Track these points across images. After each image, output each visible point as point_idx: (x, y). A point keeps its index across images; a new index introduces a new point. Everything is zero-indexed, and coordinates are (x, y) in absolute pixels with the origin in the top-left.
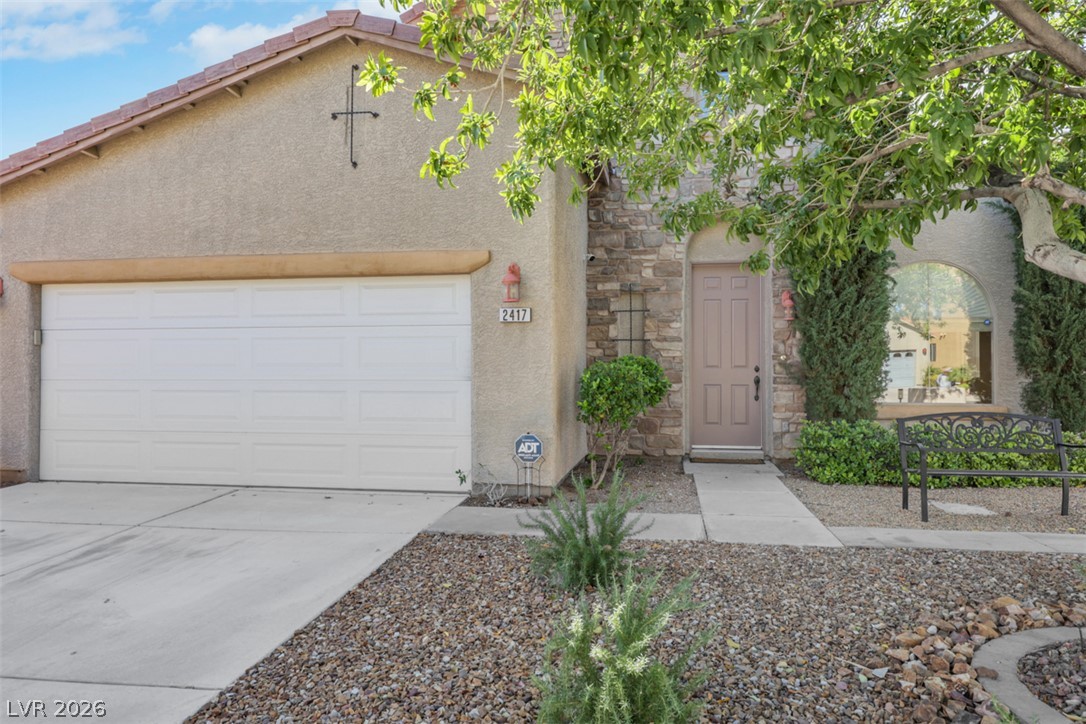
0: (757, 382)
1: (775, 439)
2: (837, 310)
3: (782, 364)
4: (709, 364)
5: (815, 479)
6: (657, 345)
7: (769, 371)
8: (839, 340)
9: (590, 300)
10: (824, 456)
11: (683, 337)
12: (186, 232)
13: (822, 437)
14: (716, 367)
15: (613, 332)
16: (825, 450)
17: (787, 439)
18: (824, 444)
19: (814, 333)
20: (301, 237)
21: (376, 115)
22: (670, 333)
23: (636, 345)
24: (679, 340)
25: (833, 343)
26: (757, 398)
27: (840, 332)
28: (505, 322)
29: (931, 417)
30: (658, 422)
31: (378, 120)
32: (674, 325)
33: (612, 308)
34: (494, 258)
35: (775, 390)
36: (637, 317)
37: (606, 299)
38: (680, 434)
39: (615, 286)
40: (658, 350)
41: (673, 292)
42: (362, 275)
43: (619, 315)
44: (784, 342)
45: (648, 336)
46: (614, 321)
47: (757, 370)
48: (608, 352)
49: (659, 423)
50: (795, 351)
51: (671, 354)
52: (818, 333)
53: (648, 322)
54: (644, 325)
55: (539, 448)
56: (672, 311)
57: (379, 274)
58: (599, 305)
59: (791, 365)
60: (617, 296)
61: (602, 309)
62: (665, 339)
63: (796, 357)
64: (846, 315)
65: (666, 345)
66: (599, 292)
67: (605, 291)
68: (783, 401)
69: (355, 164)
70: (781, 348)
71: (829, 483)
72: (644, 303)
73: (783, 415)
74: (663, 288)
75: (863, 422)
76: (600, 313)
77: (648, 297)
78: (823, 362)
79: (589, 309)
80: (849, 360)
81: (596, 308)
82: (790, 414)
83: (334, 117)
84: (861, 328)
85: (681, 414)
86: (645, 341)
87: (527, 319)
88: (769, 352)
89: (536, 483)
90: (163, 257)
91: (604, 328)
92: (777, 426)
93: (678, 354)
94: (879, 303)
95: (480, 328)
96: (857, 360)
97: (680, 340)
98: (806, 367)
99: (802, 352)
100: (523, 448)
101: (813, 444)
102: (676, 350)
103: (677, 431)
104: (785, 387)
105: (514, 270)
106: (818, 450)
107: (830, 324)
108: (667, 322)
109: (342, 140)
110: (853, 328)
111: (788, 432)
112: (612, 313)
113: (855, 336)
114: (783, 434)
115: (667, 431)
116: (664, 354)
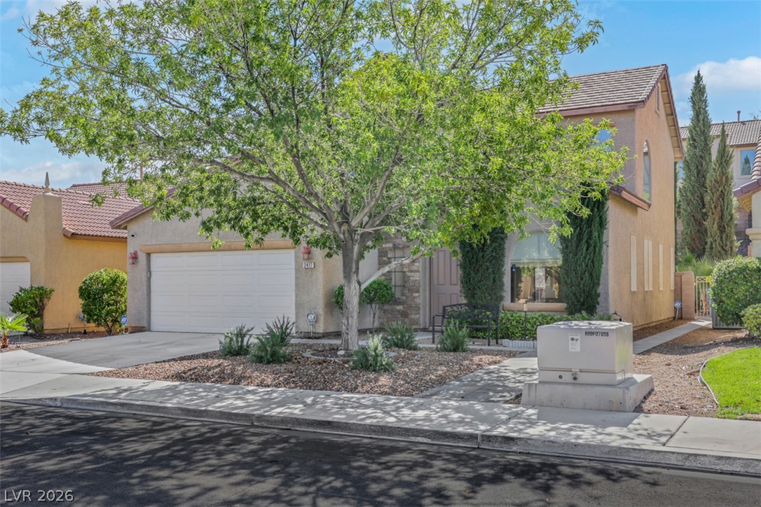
4: (440, 283)
6: (409, 274)
9: (379, 253)
11: (420, 270)
14: (443, 285)
22: (414, 268)
24: (418, 271)
28: (306, 268)
30: (409, 312)
32: (416, 264)
33: (389, 256)
37: (387, 252)
38: (419, 318)
39: (390, 245)
40: (409, 277)
42: (259, 249)
48: (387, 278)
51: (415, 279)
55: (314, 317)
58: (383, 254)
60: (391, 250)
61: (384, 257)
62: (412, 271)
65: (412, 274)
66: (383, 248)
67: (386, 248)
76: (384, 259)
79: (379, 256)
81: (382, 256)
85: (419, 309)
86: (404, 272)
87: (313, 267)
89: (314, 331)
93: (418, 279)
95: (297, 270)
100: (309, 317)
102: (416, 277)
103: (417, 316)
105: (306, 248)
108: (413, 263)
112: (388, 258)
115: (413, 316)
116: (412, 278)
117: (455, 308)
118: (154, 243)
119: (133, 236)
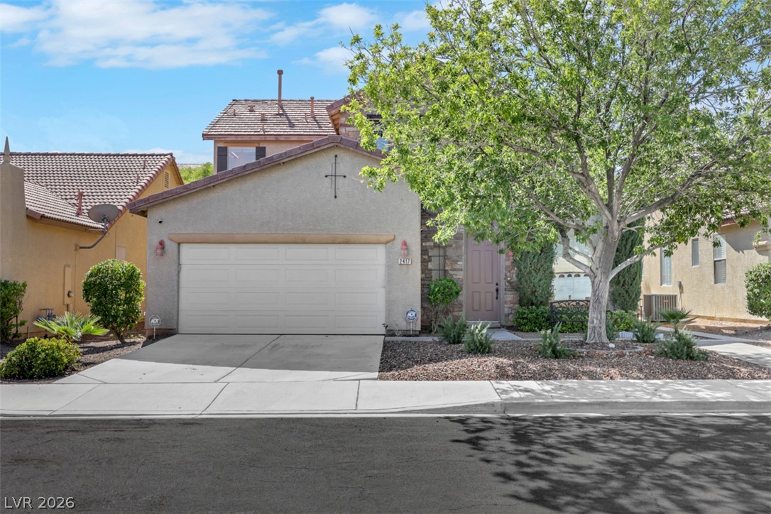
0: (497, 290)
1: (506, 317)
2: (532, 258)
3: (509, 282)
4: (475, 281)
5: (522, 331)
6: (451, 272)
7: (503, 285)
8: (533, 271)
9: (422, 251)
10: (526, 321)
12: (257, 223)
13: (525, 313)
14: (478, 283)
15: (430, 266)
16: (526, 318)
17: (511, 316)
18: (525, 316)
19: (522, 268)
20: (312, 227)
21: (345, 177)
22: (458, 267)
23: (442, 272)
25: (530, 273)
26: (497, 298)
27: (533, 267)
28: (401, 264)
29: (562, 302)
31: (346, 179)
32: (459, 263)
33: (430, 254)
34: (396, 237)
35: (506, 294)
36: (442, 258)
37: (427, 250)
39: (430, 244)
40: (451, 275)
41: (459, 247)
42: (340, 243)
43: (432, 258)
44: (509, 272)
45: (447, 268)
46: (430, 261)
47: (497, 284)
48: (428, 276)
49: (452, 310)
50: (514, 277)
51: (458, 277)
52: (524, 268)
53: (447, 261)
54: (445, 263)
55: (416, 315)
56: (458, 256)
57: (347, 243)
59: (512, 282)
60: (432, 249)
61: (426, 255)
62: (455, 270)
63: (515, 279)
64: (535, 260)
65: (455, 272)
66: (425, 247)
67: (427, 246)
68: (509, 299)
69: (336, 197)
70: (508, 274)
71: (527, 332)
72: (445, 252)
73: (509, 306)
74: (454, 245)
75: (542, 307)
76: (426, 257)
77: (447, 249)
78: (526, 281)
80: (537, 280)
81: (424, 254)
82: (512, 305)
83: (326, 176)
84: (542, 266)
85: (462, 306)
86: (445, 271)
87: (410, 263)
88: (503, 276)
89: (414, 329)
90: (246, 234)
91: (426, 264)
92: (506, 311)
93: (461, 277)
94: (549, 255)
95: (389, 267)
96: (540, 280)
97: (462, 270)
98: (519, 283)
99: (517, 276)
100: (409, 315)
101: (521, 316)
102: (460, 275)
103: (460, 313)
104: (510, 293)
105: (405, 244)
106: (523, 318)
107: (529, 264)
108: (456, 261)
109: (329, 186)
110: (539, 266)
111: (511, 313)
112: (430, 257)
113: (539, 270)
114: (509, 314)
115: (455, 313)
116: (454, 277)
117: (563, 304)
118: (191, 232)
119: (160, 222)
